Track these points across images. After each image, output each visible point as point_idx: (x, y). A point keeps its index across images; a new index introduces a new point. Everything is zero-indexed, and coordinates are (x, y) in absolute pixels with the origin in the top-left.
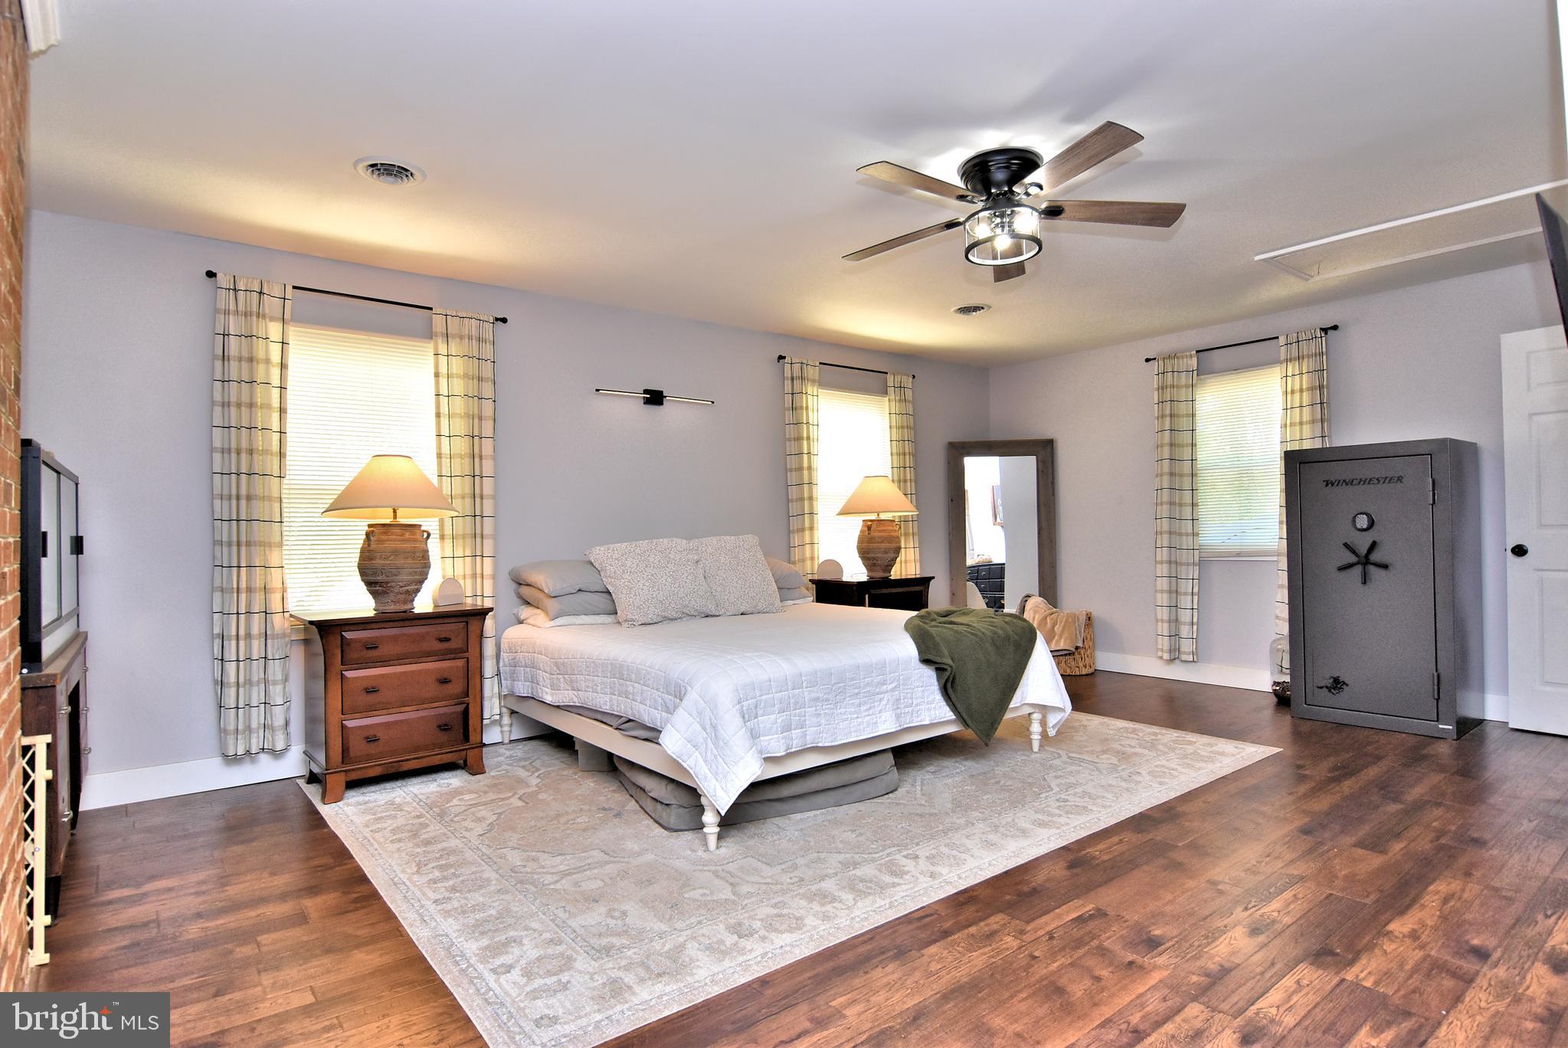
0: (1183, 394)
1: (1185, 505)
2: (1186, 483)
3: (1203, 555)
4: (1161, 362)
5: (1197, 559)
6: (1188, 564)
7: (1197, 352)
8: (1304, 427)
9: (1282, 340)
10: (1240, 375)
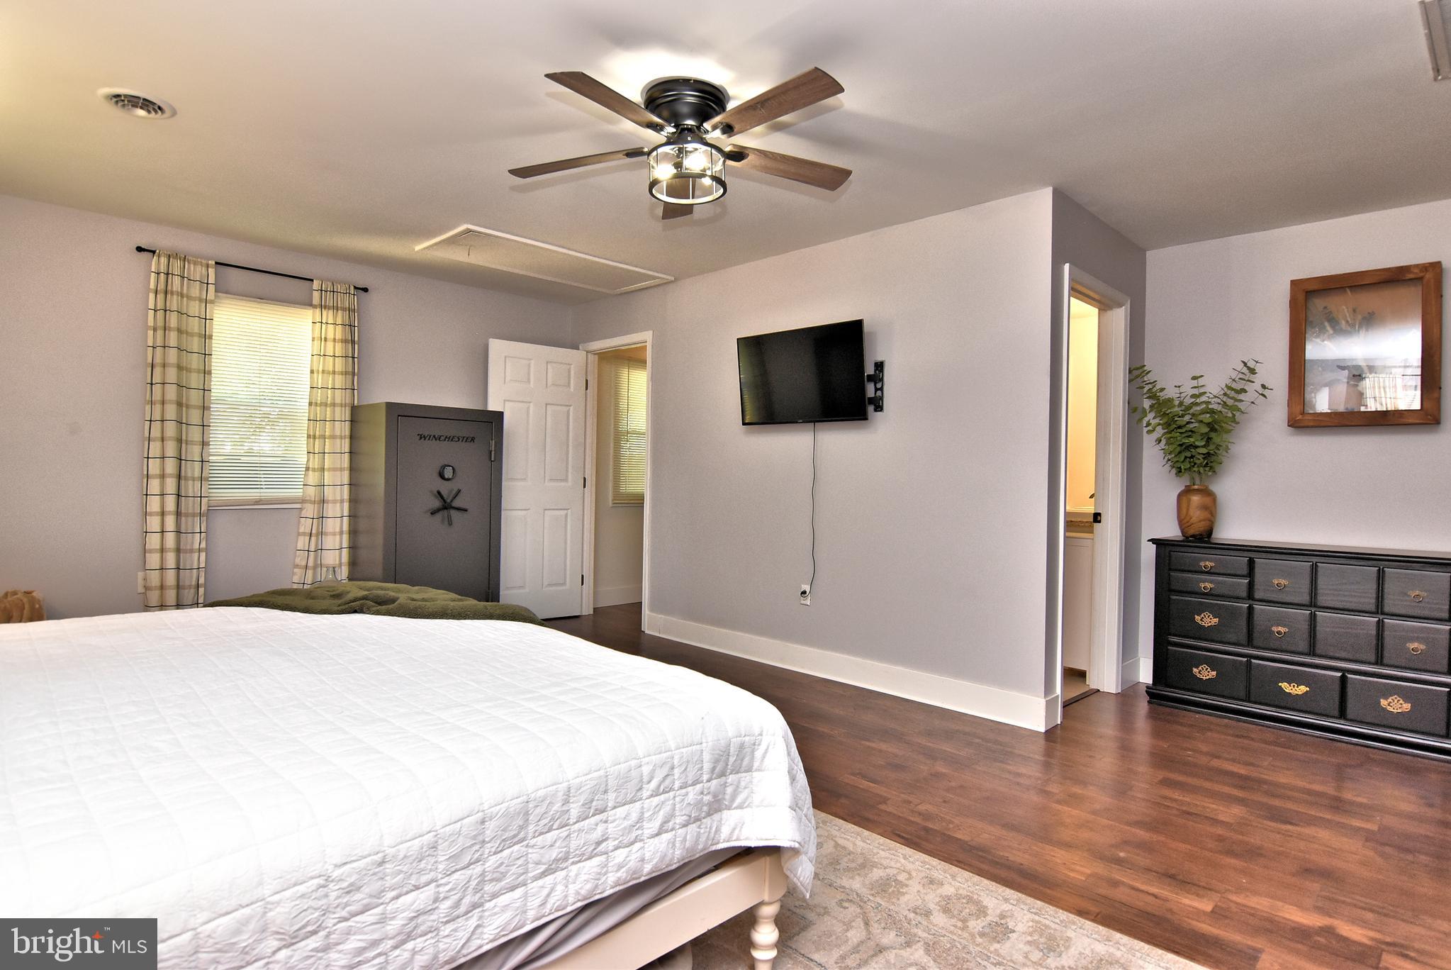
0: (194, 308)
1: (193, 443)
2: (195, 416)
3: (212, 503)
4: (163, 260)
5: (204, 508)
6: (194, 515)
7: (216, 263)
8: (336, 376)
9: (316, 284)
10: (265, 306)
